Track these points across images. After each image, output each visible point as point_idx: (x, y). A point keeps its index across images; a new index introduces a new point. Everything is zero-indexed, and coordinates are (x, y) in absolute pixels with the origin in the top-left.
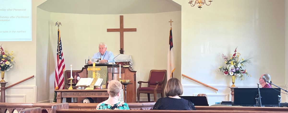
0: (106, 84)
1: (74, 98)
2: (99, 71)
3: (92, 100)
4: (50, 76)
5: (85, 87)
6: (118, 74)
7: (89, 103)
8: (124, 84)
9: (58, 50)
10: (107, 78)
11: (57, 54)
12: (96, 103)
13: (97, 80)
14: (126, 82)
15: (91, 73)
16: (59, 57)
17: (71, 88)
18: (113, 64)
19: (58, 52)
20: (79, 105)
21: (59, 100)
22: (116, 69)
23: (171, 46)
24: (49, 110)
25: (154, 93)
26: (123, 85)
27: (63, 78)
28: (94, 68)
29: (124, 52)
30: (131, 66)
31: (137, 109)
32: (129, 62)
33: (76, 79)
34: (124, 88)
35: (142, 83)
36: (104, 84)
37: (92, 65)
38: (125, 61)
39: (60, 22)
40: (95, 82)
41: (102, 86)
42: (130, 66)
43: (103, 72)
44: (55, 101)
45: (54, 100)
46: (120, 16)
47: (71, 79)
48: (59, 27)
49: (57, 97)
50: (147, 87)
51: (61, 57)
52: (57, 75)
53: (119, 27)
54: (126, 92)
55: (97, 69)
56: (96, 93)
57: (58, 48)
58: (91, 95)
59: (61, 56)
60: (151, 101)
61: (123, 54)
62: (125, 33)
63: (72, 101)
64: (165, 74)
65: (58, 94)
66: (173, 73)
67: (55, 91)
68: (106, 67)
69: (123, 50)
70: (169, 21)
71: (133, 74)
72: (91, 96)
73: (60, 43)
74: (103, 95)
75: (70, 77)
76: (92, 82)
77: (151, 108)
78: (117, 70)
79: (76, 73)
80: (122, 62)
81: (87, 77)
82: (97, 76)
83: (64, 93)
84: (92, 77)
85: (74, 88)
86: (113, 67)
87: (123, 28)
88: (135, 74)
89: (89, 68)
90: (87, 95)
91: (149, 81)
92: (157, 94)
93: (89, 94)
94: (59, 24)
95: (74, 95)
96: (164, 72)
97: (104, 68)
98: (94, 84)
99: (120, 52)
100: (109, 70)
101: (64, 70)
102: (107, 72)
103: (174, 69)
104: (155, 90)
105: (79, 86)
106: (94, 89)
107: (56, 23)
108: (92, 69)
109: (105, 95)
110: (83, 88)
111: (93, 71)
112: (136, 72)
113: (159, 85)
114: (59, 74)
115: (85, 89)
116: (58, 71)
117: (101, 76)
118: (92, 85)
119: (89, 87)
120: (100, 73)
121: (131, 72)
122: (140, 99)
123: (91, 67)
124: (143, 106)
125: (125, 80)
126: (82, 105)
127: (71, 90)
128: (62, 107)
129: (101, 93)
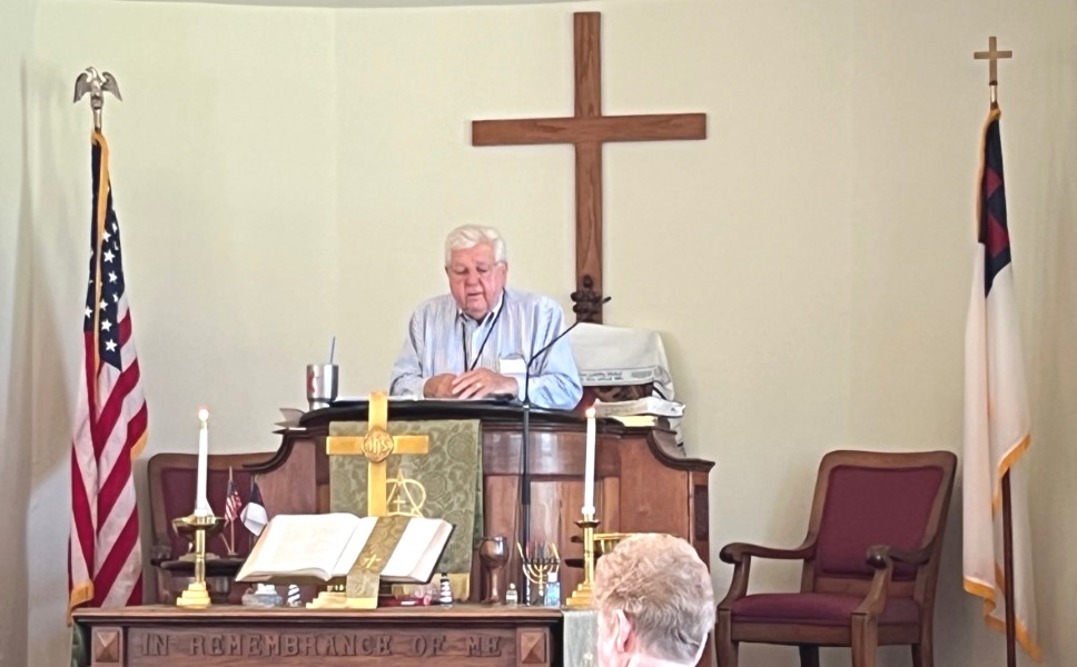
0: (470, 564)
2: (413, 457)
4: (34, 501)
5: (312, 585)
6: (566, 484)
9: (92, 288)
10: (477, 517)
11: (89, 323)
13: (401, 532)
15: (355, 475)
16: (102, 346)
17: (195, 596)
19: (93, 307)
22: (546, 439)
27: (134, 516)
28: (378, 437)
29: (606, 306)
30: (673, 424)
32: (647, 389)
33: (238, 521)
35: (754, 559)
36: (458, 560)
37: (358, 412)
38: (613, 382)
39: (105, 74)
40: (392, 548)
41: (442, 576)
42: (662, 423)
43: (448, 470)
46: (576, 15)
47: (199, 523)
48: (104, 112)
50: (797, 589)
51: (118, 349)
52: (83, 488)
53: (561, 106)
55: (400, 442)
56: (396, 639)
57: (93, 276)
58: (355, 654)
59: (120, 343)
61: (600, 322)
62: (616, 156)
64: (944, 489)
65: (104, 638)
66: (1007, 474)
67: (76, 618)
68: (468, 427)
69: (595, 289)
70: (979, 50)
71: (685, 482)
72: (354, 659)
73: (106, 236)
74: (454, 653)
75: (190, 508)
76: (366, 550)
79: (239, 477)
80: (601, 387)
81: (321, 508)
82: (399, 501)
83: (146, 637)
84: (366, 504)
85: (222, 594)
86: (530, 430)
87: (596, 114)
88: (699, 483)
89: (335, 439)
90: (328, 653)
91: (812, 542)
92: (882, 648)
93: (343, 646)
94: (103, 88)
95: (223, 654)
96: (937, 469)
97: (453, 434)
98: (379, 560)
99: (575, 303)
100: (491, 448)
101: (139, 451)
102: (481, 471)
103: (1020, 446)
104: (867, 618)
105: (265, 583)
106: (380, 605)
107: (79, 79)
108: (359, 445)
109: (468, 654)
110: (290, 593)
111: (366, 454)
112: (708, 471)
113: (897, 575)
114: (101, 486)
115: (311, 601)
116: (94, 463)
117: (429, 503)
118: (364, 572)
119: (342, 588)
120: (424, 473)
121: (668, 469)
123: (353, 429)
125: (620, 531)
127: (199, 608)
129: (435, 641)
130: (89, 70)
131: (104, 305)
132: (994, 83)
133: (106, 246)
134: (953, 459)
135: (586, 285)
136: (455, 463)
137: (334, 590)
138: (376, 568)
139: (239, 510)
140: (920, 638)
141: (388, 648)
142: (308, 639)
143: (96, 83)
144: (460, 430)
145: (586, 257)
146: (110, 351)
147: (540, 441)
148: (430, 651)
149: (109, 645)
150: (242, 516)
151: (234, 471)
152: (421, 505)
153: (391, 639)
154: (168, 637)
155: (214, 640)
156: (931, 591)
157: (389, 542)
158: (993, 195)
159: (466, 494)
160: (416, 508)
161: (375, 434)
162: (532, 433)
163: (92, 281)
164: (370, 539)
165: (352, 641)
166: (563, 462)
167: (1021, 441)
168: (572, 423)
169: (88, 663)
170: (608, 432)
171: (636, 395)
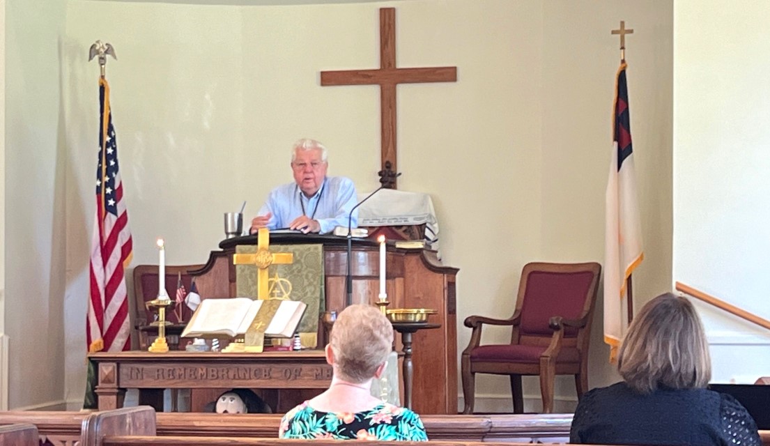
0: (317, 328)
1: (175, 391)
2: (283, 266)
4: (67, 293)
5: (225, 339)
6: (373, 281)
8: (402, 328)
9: (100, 170)
10: (321, 300)
11: (99, 189)
12: (274, 412)
13: (276, 309)
14: (413, 319)
15: (251, 277)
16: (106, 203)
17: (159, 346)
18: (349, 234)
19: (101, 180)
20: (197, 424)
21: (107, 401)
22: (362, 256)
23: (624, 150)
24: (64, 442)
25: (543, 373)
27: (125, 301)
28: (264, 253)
29: (398, 179)
30: (434, 246)
32: (422, 227)
33: (183, 303)
34: (400, 346)
35: (484, 325)
36: (310, 325)
37: (252, 240)
38: (403, 223)
39: (107, 44)
40: (271, 319)
41: (300, 334)
42: (428, 246)
43: (305, 273)
45: (85, 401)
46: (381, 9)
47: (161, 304)
48: (107, 67)
49: (100, 385)
50: (508, 342)
51: (115, 204)
52: (96, 284)
53: (373, 63)
54: (410, 364)
55: (277, 257)
56: (273, 369)
57: (100, 162)
58: (250, 379)
59: (117, 201)
60: (526, 409)
61: (395, 188)
62: (405, 93)
63: (167, 403)
64: (593, 284)
65: (106, 370)
66: (630, 276)
67: (90, 358)
68: (316, 248)
69: (392, 170)
70: (615, 29)
71: (441, 280)
72: (249, 381)
73: (108, 139)
74: (306, 378)
75: (155, 294)
76: (256, 319)
78: (368, 260)
79: (183, 278)
80: (389, 227)
81: (232, 295)
82: (277, 291)
83: (130, 368)
84: (257, 294)
85: (174, 344)
86: (352, 250)
87: (393, 67)
88: (451, 281)
89: (239, 255)
90: (234, 378)
91: (517, 316)
92: (557, 376)
93: (243, 374)
94: (106, 52)
95: (174, 378)
96: (590, 273)
98: (264, 325)
99: (380, 178)
100: (329, 261)
101: (128, 263)
102: (323, 274)
103: (638, 259)
104: (549, 359)
105: (198, 338)
106: (264, 351)
107: (92, 47)
108: (253, 258)
109: (315, 378)
110: (214, 344)
111: (257, 264)
112: (455, 274)
113: (566, 334)
114: (107, 283)
115: (224, 348)
116: (103, 270)
117: (295, 291)
118: (256, 331)
119: (242, 340)
120: (291, 275)
121: (432, 273)
122: (476, 401)
123: (250, 250)
124: (492, 430)
125: (404, 308)
126: (212, 421)
127: (162, 352)
128: (128, 427)
129: (296, 371)
130: (98, 42)
131: (107, 179)
132: (623, 48)
133: (108, 145)
134: (599, 267)
135: (387, 167)
136: (309, 269)
137: (238, 342)
138: (262, 329)
139: (184, 298)
140: (580, 370)
141: (269, 374)
142: (223, 371)
143: (102, 50)
144: (312, 250)
145: (387, 151)
146: (111, 206)
147: (358, 256)
148: (293, 376)
149: (110, 372)
150: (186, 300)
151: (182, 275)
152: (289, 293)
153: (271, 369)
154: (142, 369)
155: (169, 370)
156: (586, 344)
157: (269, 315)
158: (622, 114)
159: (315, 288)
161: (262, 252)
162: (353, 252)
163: (100, 165)
164: (258, 313)
165: (248, 371)
166: (371, 269)
167: (638, 256)
168: (377, 246)
169: (97, 384)
170: (398, 252)
171: (416, 230)
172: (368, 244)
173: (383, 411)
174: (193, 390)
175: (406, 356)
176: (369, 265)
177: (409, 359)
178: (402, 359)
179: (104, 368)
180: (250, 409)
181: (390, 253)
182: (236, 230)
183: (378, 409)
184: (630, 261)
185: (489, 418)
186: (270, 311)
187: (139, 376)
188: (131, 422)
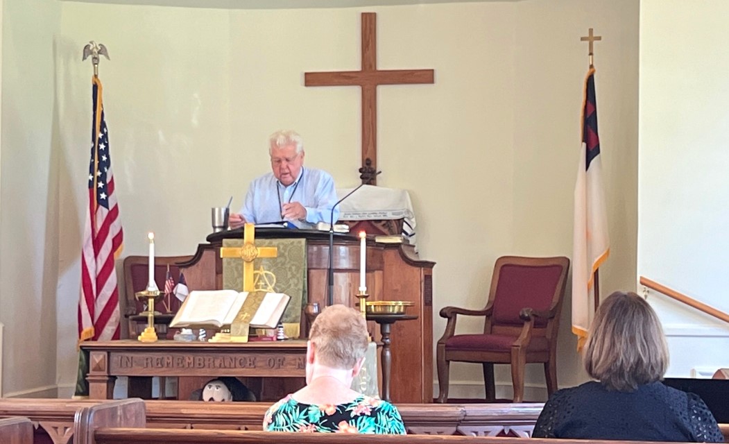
0: (299, 319)
1: (163, 379)
2: (268, 259)
3: (240, 389)
4: (59, 282)
5: (212, 329)
6: (354, 274)
7: (226, 400)
8: (380, 319)
9: (92, 165)
10: (304, 292)
11: (91, 184)
12: (258, 400)
13: (261, 300)
14: (391, 311)
15: (237, 269)
16: (98, 196)
17: (148, 335)
18: (332, 229)
19: (93, 175)
20: (184, 411)
21: (98, 388)
22: (343, 250)
23: (592, 151)
24: (56, 428)
25: (514, 361)
26: (375, 322)
27: (116, 291)
28: (249, 247)
29: (378, 177)
30: (412, 241)
31: (439, 433)
32: (400, 222)
33: (172, 294)
34: (379, 336)
35: (458, 315)
36: (294, 316)
37: (238, 234)
38: (382, 218)
39: (100, 45)
40: (256, 310)
41: (283, 325)
43: (289, 266)
44: (84, 390)
45: (77, 387)
46: (363, 14)
47: (151, 295)
48: (100, 67)
49: (91, 372)
50: (482, 332)
51: (107, 198)
52: (88, 274)
53: (355, 65)
54: (388, 354)
55: (262, 250)
56: (257, 359)
57: (93, 157)
58: (235, 367)
59: (108, 195)
60: (497, 397)
61: (375, 184)
62: (385, 94)
63: (156, 392)
64: (563, 276)
65: (96, 358)
66: (597, 271)
67: (81, 347)
68: (300, 242)
69: (372, 166)
70: (583, 36)
71: (419, 273)
72: (235, 370)
73: (100, 135)
74: (289, 367)
76: (242, 310)
77: (500, 428)
78: (350, 254)
79: (172, 270)
80: (368, 221)
81: (218, 287)
82: (262, 283)
83: (120, 357)
84: (242, 285)
85: (163, 334)
86: (334, 244)
87: (373, 69)
88: (427, 274)
89: (226, 249)
90: (220, 367)
91: (490, 306)
92: (528, 364)
93: (228, 363)
94: (99, 53)
95: (163, 366)
96: (560, 267)
97: (291, 246)
98: (249, 316)
99: (360, 174)
100: (312, 254)
101: (118, 254)
102: (306, 267)
103: (605, 255)
104: (520, 348)
105: (185, 328)
106: (249, 341)
107: (85, 48)
108: (239, 252)
109: (297, 367)
110: (200, 334)
111: (243, 258)
112: (432, 267)
113: (536, 325)
114: (98, 273)
115: (211, 338)
116: (94, 261)
117: (279, 284)
118: (241, 322)
119: (228, 331)
120: (275, 268)
121: (410, 266)
122: (450, 388)
123: (236, 243)
124: (466, 418)
125: (383, 300)
126: (199, 409)
127: (151, 341)
128: (119, 419)
129: (279, 360)
130: (91, 43)
131: (99, 173)
132: (591, 54)
133: (100, 141)
135: (367, 164)
136: (292, 263)
137: (224, 332)
139: (173, 289)
140: (549, 358)
141: (254, 363)
142: (209, 360)
143: (95, 50)
144: (295, 244)
145: (367, 148)
146: (103, 199)
147: (339, 249)
148: (276, 365)
149: (101, 361)
150: (174, 291)
151: (170, 266)
152: (273, 285)
153: (255, 359)
154: (132, 358)
155: (158, 359)
156: (555, 333)
157: (254, 306)
158: (590, 117)
159: (298, 281)
160: (270, 287)
161: (247, 247)
162: (334, 246)
163: (92, 160)
164: (244, 305)
165: (233, 360)
166: (351, 262)
167: (605, 252)
168: (358, 240)
169: (88, 372)
170: (377, 246)
171: (394, 225)
172: (350, 239)
173: (363, 403)
174: (180, 379)
175: (385, 346)
176: (350, 259)
177: (388, 349)
178: (381, 348)
179: (94, 356)
180: (236, 398)
181: (370, 247)
182: (222, 225)
183: (358, 401)
184: (597, 256)
185: (463, 407)
186: (255, 302)
187: (129, 365)
188: (122, 414)
